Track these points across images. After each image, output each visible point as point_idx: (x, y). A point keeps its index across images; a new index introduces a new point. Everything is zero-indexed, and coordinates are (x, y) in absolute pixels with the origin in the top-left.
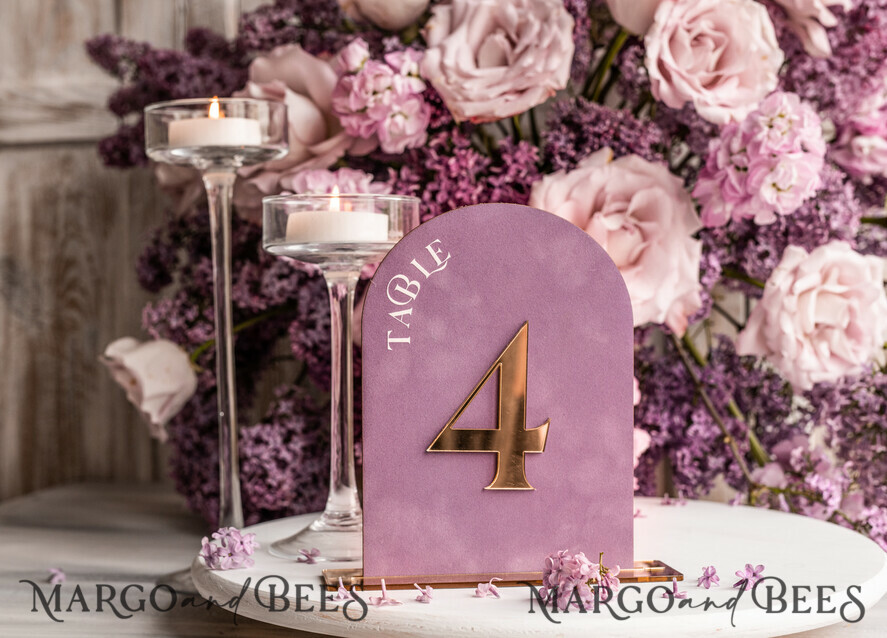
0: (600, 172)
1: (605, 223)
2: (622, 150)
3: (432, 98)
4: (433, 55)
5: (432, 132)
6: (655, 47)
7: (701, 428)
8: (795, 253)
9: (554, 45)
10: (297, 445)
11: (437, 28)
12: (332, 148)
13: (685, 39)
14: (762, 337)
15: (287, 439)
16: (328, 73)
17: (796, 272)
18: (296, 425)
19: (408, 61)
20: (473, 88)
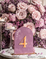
0: (28, 23)
1: (29, 27)
2: (30, 22)
3: (16, 18)
4: (16, 15)
5: (16, 20)
6: (32, 15)
7: (35, 42)
8: (42, 29)
9: (25, 14)
10: (5, 43)
11: (16, 13)
12: (9, 21)
13: (35, 14)
14: (39, 35)
15: (4, 43)
16: (8, 15)
17: (42, 31)
18: (5, 41)
19: (15, 15)
20: (19, 17)
